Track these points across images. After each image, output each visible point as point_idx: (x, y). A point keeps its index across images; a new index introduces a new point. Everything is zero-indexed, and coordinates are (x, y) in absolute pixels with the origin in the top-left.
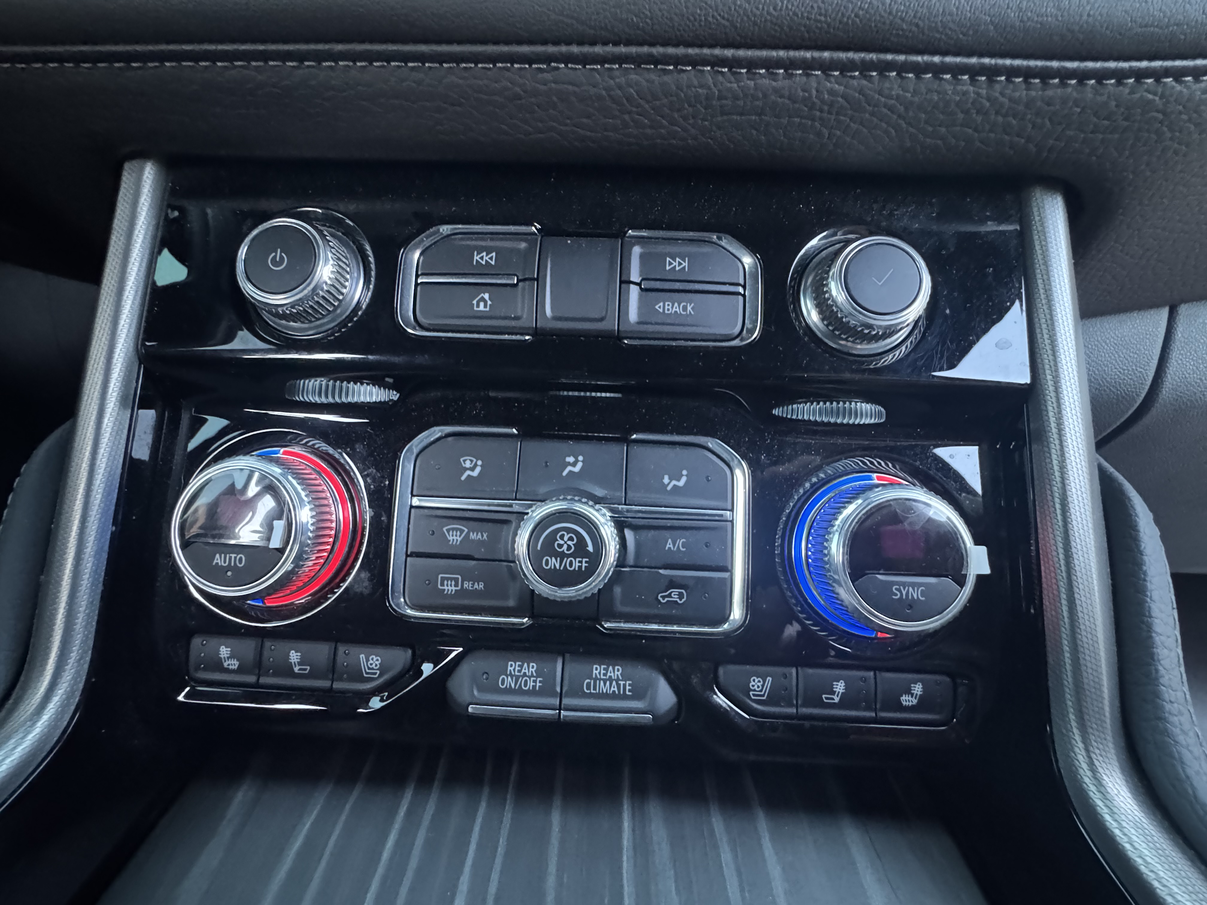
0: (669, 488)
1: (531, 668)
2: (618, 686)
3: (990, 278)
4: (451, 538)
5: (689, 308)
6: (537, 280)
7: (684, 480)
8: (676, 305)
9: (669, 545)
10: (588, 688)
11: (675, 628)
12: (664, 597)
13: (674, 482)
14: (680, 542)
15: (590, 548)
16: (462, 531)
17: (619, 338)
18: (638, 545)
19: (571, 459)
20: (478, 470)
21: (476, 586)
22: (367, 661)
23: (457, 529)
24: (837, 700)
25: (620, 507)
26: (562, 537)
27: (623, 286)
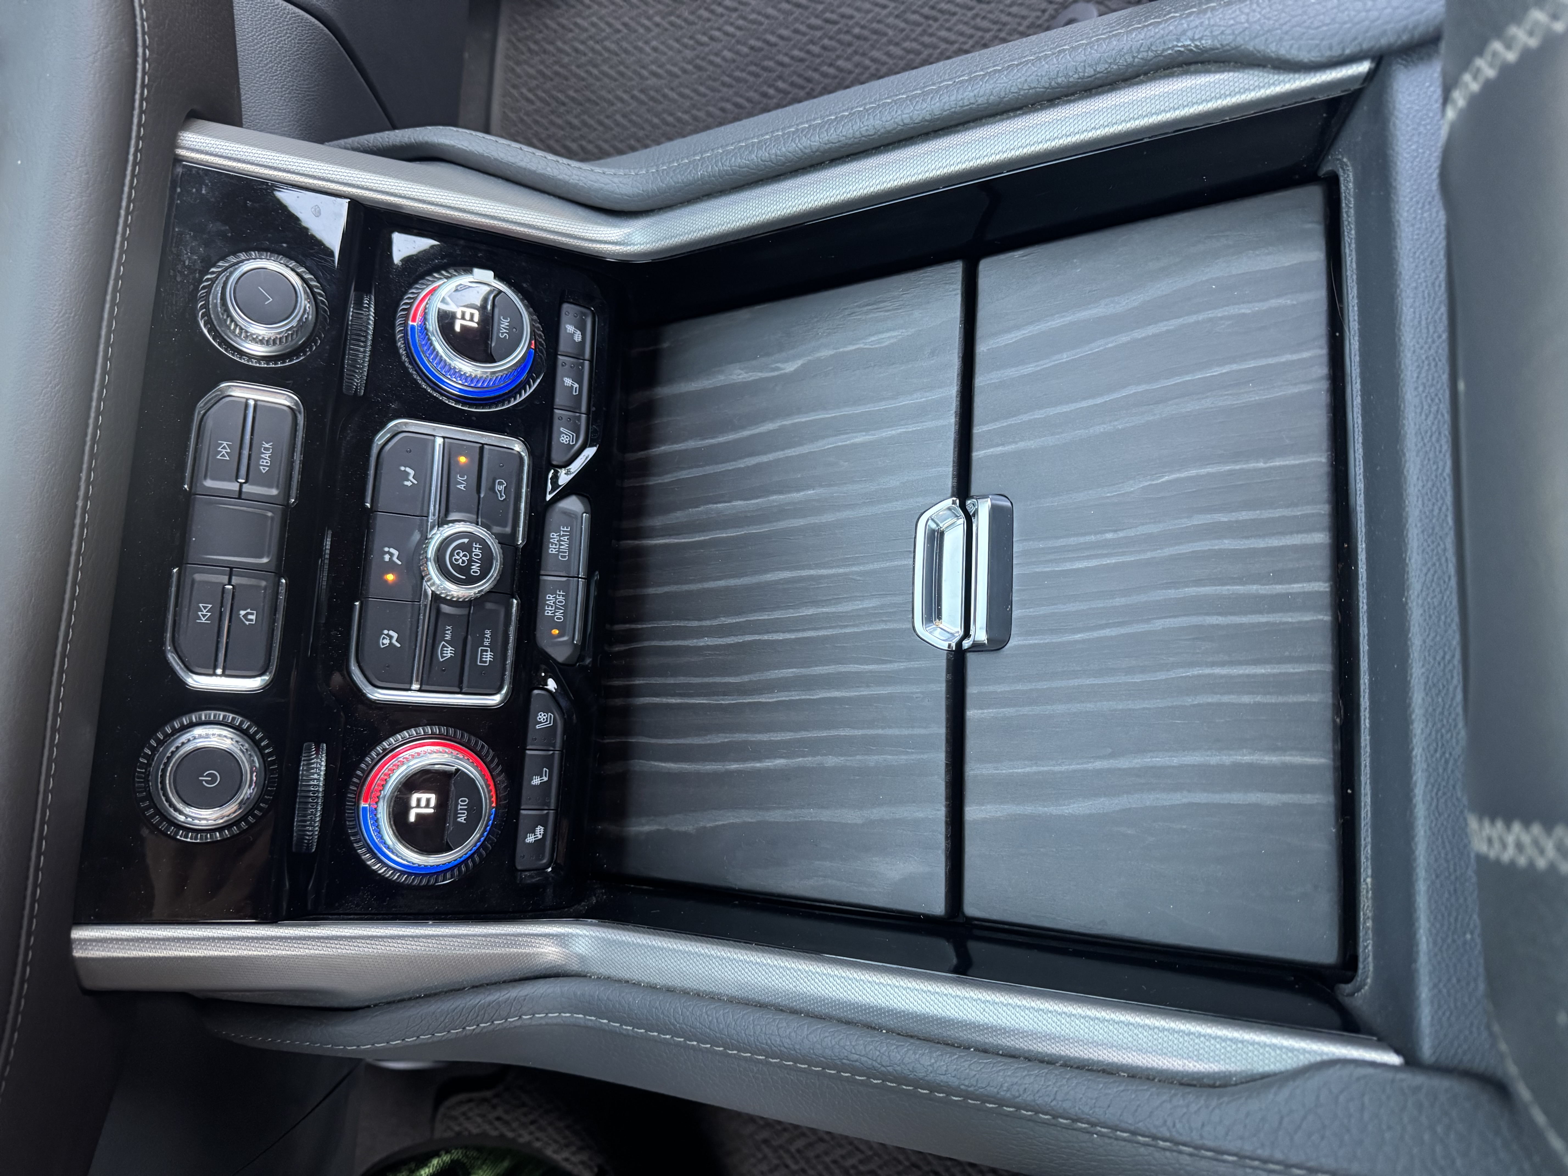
0: (416, 482)
1: (550, 598)
2: (564, 535)
3: (257, 205)
4: (449, 655)
5: (267, 446)
6: (231, 568)
7: (408, 470)
8: (263, 456)
9: (462, 487)
10: (565, 557)
11: (524, 491)
12: (501, 496)
13: (411, 478)
14: (459, 479)
15: (466, 540)
16: (444, 646)
17: (287, 505)
18: (459, 510)
19: (387, 558)
20: (391, 633)
21: (488, 636)
22: (541, 723)
23: (442, 650)
24: (576, 385)
25: (430, 521)
26: (457, 560)
27: (243, 496)
